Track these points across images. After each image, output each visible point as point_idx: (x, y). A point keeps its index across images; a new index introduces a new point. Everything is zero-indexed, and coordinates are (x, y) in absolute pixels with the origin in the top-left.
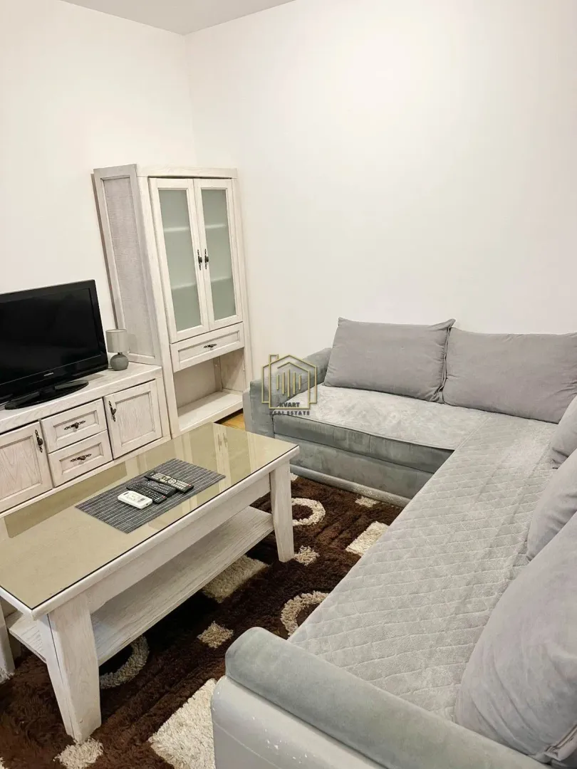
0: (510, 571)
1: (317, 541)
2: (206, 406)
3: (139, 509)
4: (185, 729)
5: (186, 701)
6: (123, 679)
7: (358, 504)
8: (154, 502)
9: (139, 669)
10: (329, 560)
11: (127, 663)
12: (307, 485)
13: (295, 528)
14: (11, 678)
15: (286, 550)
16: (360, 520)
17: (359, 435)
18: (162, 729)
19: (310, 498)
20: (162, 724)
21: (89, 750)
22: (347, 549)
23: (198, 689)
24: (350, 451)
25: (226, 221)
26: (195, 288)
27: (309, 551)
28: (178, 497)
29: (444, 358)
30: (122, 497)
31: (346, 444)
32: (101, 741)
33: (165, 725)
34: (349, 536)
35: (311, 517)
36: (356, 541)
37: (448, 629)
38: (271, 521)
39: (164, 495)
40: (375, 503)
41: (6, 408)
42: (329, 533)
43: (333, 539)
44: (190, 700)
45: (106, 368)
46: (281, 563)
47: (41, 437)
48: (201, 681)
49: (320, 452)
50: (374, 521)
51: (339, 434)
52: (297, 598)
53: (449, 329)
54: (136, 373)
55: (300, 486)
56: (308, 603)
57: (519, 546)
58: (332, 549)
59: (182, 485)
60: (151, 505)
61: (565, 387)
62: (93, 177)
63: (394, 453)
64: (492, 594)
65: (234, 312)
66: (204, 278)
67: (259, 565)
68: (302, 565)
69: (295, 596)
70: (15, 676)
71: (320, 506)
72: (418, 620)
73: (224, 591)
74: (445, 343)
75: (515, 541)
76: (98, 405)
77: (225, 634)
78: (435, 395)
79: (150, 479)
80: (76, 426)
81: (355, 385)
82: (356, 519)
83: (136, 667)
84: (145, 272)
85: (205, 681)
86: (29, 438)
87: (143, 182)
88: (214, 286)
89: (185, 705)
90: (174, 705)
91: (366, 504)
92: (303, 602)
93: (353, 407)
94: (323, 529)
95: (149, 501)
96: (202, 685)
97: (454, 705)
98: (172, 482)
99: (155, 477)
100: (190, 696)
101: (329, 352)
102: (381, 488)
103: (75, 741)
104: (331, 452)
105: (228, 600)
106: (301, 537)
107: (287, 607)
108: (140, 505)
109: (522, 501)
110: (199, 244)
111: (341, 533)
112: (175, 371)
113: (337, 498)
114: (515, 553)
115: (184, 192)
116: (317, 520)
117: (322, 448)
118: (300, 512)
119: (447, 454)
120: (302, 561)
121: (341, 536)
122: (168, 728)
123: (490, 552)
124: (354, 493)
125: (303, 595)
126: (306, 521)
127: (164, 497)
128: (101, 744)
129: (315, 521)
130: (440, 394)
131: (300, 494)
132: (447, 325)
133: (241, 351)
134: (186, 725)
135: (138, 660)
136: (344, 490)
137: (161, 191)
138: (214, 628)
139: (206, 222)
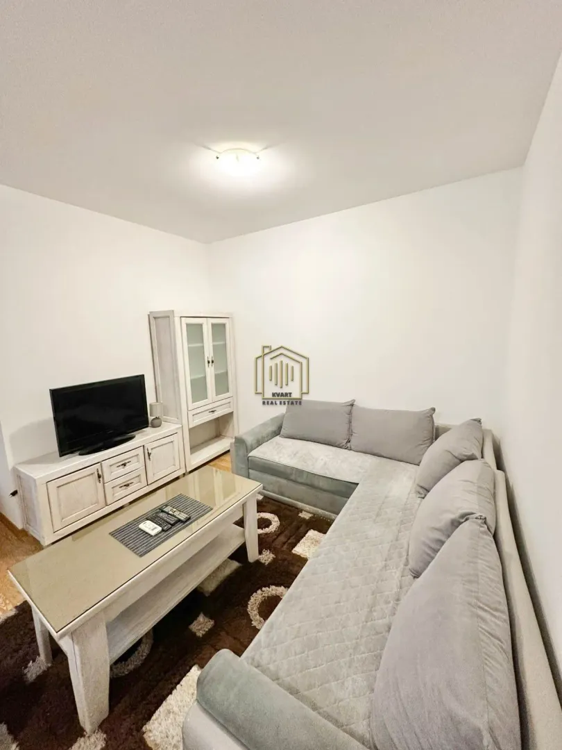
0: (400, 581)
1: (273, 545)
2: (210, 447)
3: (152, 536)
4: (171, 716)
5: (175, 688)
6: (131, 667)
7: (300, 517)
8: (163, 530)
9: (144, 658)
10: (281, 560)
11: (136, 652)
12: (269, 502)
13: (259, 535)
14: (48, 668)
15: (253, 554)
16: (301, 529)
17: (301, 472)
18: (154, 717)
19: (271, 513)
20: (154, 712)
21: (95, 742)
22: (293, 552)
23: (185, 675)
24: (295, 481)
25: (225, 340)
26: (205, 378)
27: (268, 553)
28: (179, 525)
29: (350, 422)
30: (142, 526)
31: (293, 477)
32: (106, 732)
33: (157, 712)
34: (294, 541)
35: (271, 527)
36: (299, 545)
37: (361, 637)
38: (243, 534)
39: (171, 524)
40: (310, 515)
41: (80, 455)
42: (282, 539)
43: (284, 543)
44: (178, 686)
45: (147, 427)
46: (250, 563)
47: (100, 473)
48: (188, 668)
49: (278, 482)
50: (310, 529)
51: (289, 471)
52: (259, 592)
53: (352, 405)
54: (166, 429)
55: (264, 504)
56: (266, 595)
57: (404, 559)
58: (283, 551)
59: (183, 516)
60: (160, 533)
61: (420, 443)
62: (149, 315)
63: (322, 484)
64: (389, 602)
65: (228, 391)
66: (210, 372)
67: (235, 565)
68: (263, 564)
69: (258, 590)
70: (51, 667)
71: (276, 519)
72: (340, 628)
73: (211, 587)
74: (350, 413)
75: (400, 556)
76: (140, 451)
77: (209, 623)
78: (345, 445)
79: (163, 511)
80: (124, 465)
81: (298, 437)
82: (298, 528)
83: (142, 656)
84: (175, 369)
85: (191, 668)
86: (92, 474)
87: (177, 320)
88: (217, 376)
89: (174, 692)
90: (165, 692)
91: (305, 517)
92: (264, 595)
93: (297, 453)
94: (278, 537)
95: (159, 529)
96: (189, 671)
97: (369, 717)
98: (176, 514)
99: (166, 510)
100: (178, 683)
101: (283, 416)
102: (315, 506)
103: (85, 733)
104: (283, 481)
105: (213, 593)
106: (264, 543)
107: (252, 599)
108: (153, 533)
109: (402, 522)
110: (209, 353)
111: (289, 539)
112: (191, 427)
113: (288, 513)
114: (402, 566)
115: (201, 325)
116: (274, 529)
117: (279, 479)
118: (263, 523)
119: (355, 486)
120: (263, 562)
121: (289, 541)
122: (159, 715)
123: (386, 566)
124: (297, 508)
125: (264, 589)
126: (267, 530)
127: (170, 525)
128: (105, 736)
129: (273, 530)
130: (349, 445)
131: (264, 509)
132: (351, 403)
133: (232, 413)
134: (173, 712)
135: (145, 650)
136: (293, 507)
137: (188, 325)
138: (201, 618)
139: (213, 341)
